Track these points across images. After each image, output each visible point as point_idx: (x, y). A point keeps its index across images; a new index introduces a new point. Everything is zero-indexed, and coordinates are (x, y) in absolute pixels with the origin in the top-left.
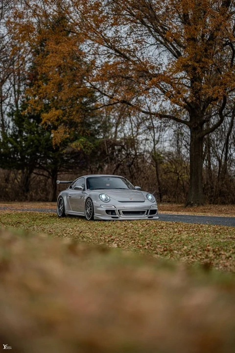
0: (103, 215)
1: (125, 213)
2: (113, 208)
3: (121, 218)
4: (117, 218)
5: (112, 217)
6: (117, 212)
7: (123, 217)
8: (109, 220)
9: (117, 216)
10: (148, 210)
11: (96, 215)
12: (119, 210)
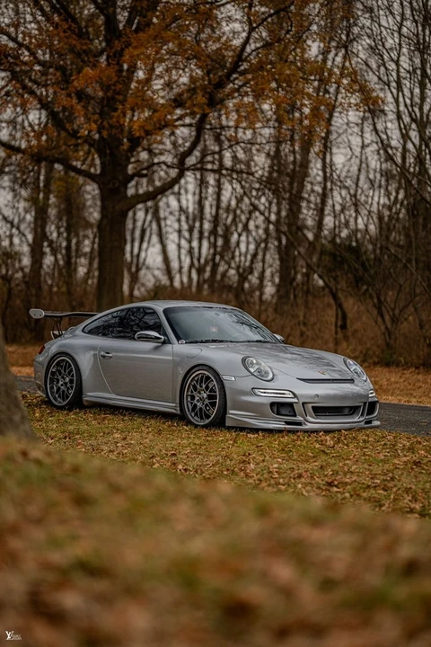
0: (262, 415)
1: (319, 411)
2: (288, 398)
3: (309, 426)
4: (300, 424)
5: (287, 423)
6: (298, 408)
7: (313, 423)
8: (280, 431)
9: (299, 418)
10: (365, 403)
11: (233, 414)
12: (303, 404)
